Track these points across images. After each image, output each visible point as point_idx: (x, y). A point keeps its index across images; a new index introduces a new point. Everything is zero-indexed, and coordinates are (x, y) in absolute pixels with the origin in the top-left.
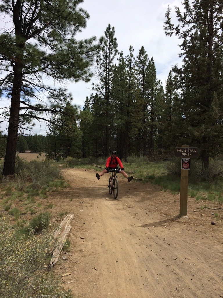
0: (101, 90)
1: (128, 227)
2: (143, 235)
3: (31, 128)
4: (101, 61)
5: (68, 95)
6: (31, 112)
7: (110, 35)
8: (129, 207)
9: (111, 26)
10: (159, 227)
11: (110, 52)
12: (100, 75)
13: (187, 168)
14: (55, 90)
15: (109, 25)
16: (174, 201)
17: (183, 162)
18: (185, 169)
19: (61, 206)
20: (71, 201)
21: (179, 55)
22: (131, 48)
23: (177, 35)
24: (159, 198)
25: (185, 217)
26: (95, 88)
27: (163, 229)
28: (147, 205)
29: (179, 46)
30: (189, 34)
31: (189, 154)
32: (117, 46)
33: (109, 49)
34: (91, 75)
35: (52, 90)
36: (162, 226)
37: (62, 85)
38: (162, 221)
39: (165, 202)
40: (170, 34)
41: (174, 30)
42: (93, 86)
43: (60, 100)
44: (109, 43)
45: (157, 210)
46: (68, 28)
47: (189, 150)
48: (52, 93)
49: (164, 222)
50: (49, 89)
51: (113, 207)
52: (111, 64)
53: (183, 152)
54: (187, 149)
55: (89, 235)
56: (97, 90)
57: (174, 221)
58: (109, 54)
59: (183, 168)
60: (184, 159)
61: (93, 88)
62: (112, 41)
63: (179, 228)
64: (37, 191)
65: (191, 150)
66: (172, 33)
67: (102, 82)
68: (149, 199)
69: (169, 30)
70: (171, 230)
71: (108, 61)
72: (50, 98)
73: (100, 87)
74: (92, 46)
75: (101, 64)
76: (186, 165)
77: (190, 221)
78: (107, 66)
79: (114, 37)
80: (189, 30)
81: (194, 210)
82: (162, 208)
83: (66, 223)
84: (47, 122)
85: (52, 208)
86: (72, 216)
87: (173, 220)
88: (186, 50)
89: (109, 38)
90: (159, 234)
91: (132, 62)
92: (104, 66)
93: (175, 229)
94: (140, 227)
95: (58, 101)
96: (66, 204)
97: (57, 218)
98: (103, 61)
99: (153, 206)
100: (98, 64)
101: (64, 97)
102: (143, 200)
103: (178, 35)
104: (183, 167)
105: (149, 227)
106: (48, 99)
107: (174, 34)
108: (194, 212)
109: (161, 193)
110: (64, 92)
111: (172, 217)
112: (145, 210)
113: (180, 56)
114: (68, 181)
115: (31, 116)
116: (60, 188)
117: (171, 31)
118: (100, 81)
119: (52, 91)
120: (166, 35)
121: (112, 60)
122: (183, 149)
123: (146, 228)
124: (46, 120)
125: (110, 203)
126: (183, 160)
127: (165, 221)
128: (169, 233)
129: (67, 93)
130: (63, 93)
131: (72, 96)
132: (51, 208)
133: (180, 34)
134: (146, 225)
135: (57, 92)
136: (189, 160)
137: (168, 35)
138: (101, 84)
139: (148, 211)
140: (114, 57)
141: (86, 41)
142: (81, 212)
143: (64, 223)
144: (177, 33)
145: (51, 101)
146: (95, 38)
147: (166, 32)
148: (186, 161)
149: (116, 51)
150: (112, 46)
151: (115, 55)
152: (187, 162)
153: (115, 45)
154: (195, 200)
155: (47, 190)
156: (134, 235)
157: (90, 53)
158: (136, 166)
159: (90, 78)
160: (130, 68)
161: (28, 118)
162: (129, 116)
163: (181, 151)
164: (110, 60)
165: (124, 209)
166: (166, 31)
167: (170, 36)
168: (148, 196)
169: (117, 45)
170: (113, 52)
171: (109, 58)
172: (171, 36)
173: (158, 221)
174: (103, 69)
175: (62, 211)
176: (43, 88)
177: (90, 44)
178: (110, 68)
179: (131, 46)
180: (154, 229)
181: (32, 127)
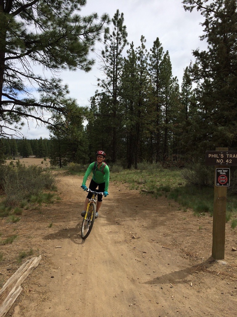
0: (108, 86)
1: (127, 286)
2: (152, 308)
3: (20, 128)
4: (108, 53)
5: (64, 87)
6: (19, 109)
7: (118, 22)
8: (133, 238)
9: (120, 13)
10: (180, 285)
11: (118, 42)
12: (106, 69)
13: (225, 185)
14: (46, 80)
15: (118, 11)
16: (198, 227)
17: (218, 174)
18: (221, 185)
19: (29, 238)
20: (50, 227)
21: (200, 38)
22: (143, 37)
23: (199, 10)
24: (177, 221)
25: (221, 262)
26: (100, 85)
27: (187, 291)
28: (161, 234)
29: (201, 25)
30: (214, 9)
31: (228, 162)
32: (127, 36)
33: (117, 39)
34: (92, 63)
35: (42, 80)
36: (185, 282)
37: (54, 73)
38: (185, 270)
39: (186, 230)
40: (191, 8)
41: (195, 4)
42: (98, 82)
43: (54, 93)
44: (118, 32)
45: (175, 244)
46: (63, 5)
47: (228, 155)
48: (43, 85)
49: (188, 272)
50: (39, 79)
51: (109, 237)
52: (120, 56)
53: (218, 159)
54: (224, 153)
55: (51, 310)
56: (103, 86)
57: (204, 271)
58: (118, 45)
59: (218, 184)
60: (219, 169)
61: (99, 84)
62: (120, 30)
63: (214, 289)
64: (10, 209)
65: (231, 156)
66: (192, 8)
67: (109, 78)
68: (162, 223)
69: (189, 4)
70: (201, 294)
71: (116, 53)
72: (41, 91)
73: (107, 83)
74: (93, 25)
75: (107, 57)
76: (223, 180)
77: (231, 271)
78: (114, 59)
79: (123, 25)
80: (215, 3)
81: (233, 248)
82: (182, 242)
83: (17, 280)
84: (38, 120)
85: (13, 243)
86: (36, 261)
87: (201, 268)
88: (208, 31)
89: (118, 26)
90: (180, 305)
91: (144, 55)
92: (111, 59)
93: (208, 290)
94: (147, 285)
95: (51, 94)
96: (40, 232)
97: (13, 263)
98: (111, 53)
99: (168, 238)
100: (104, 57)
101: (59, 89)
102: (154, 225)
103: (201, 10)
104: (217, 182)
105: (162, 285)
106: (38, 92)
107: (195, 9)
108: (233, 250)
109: (179, 214)
110: (58, 83)
111: (200, 262)
112: (157, 245)
113: (202, 39)
114: (60, 194)
115: (20, 113)
116: (44, 204)
117: (192, 5)
118: (106, 76)
119: (42, 82)
120: (186, 10)
121: (121, 51)
122: (218, 153)
123: (157, 288)
124: (36, 118)
125: (106, 231)
126: (220, 171)
127: (188, 268)
128: (199, 301)
129: (62, 84)
130: (57, 85)
131: (68, 89)
132: (11, 243)
133: (203, 9)
134: (158, 278)
135: (49, 83)
136: (228, 171)
137: (187, 10)
138: (108, 79)
139: (161, 246)
140: (122, 48)
141: (84, 18)
142: (57, 249)
143: (13, 280)
144: (199, 8)
145: (42, 95)
146: (96, 16)
147: (185, 6)
148: (223, 172)
149: (125, 41)
150: (121, 35)
151: (124, 46)
152: (225, 174)
153: (125, 34)
154: (230, 226)
155: (25, 207)
156: (135, 306)
157: (90, 34)
158: (148, 174)
159: (90, 66)
160: (142, 61)
161: (15, 116)
162: (140, 117)
163: (215, 156)
164: (119, 52)
165: (125, 241)
166: (185, 4)
167: (189, 11)
168: (162, 218)
169: (127, 34)
170: (121, 42)
171: (117, 50)
172: (191, 11)
173: (177, 270)
174: (110, 63)
175: (27, 248)
176: (32, 79)
177: (90, 23)
178: (118, 61)
179: (142, 36)
180: (172, 290)
181: (21, 126)
